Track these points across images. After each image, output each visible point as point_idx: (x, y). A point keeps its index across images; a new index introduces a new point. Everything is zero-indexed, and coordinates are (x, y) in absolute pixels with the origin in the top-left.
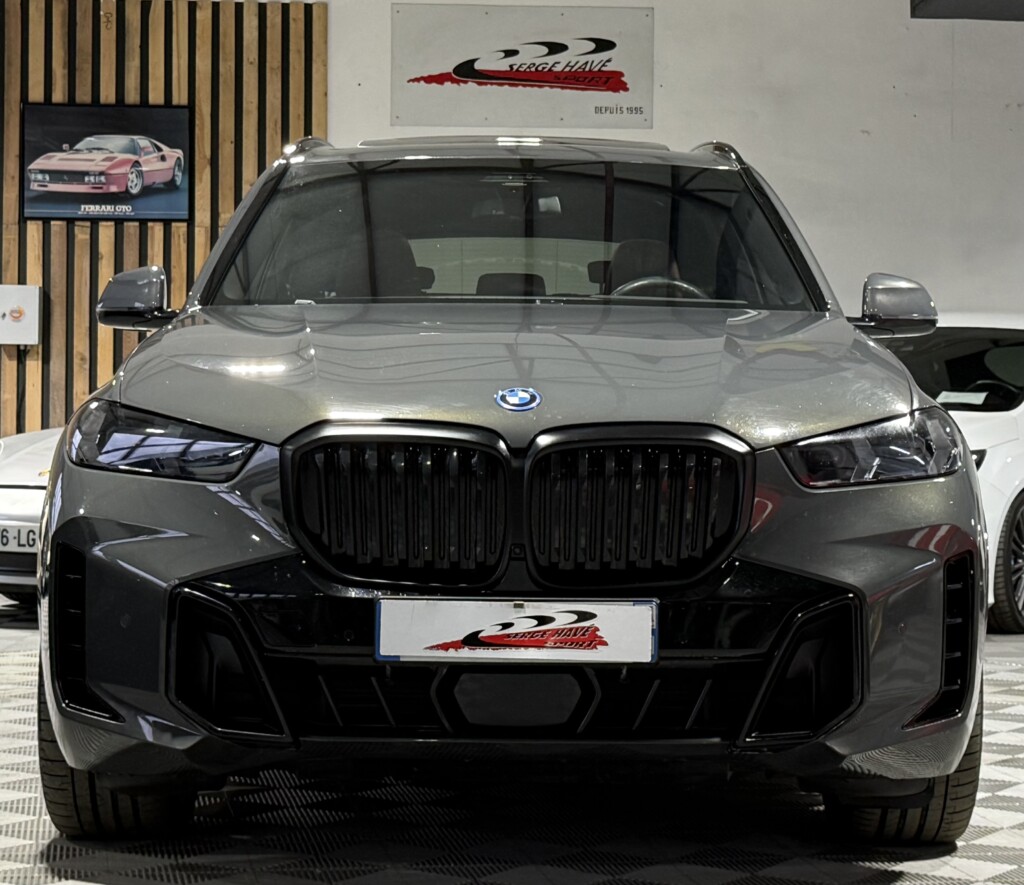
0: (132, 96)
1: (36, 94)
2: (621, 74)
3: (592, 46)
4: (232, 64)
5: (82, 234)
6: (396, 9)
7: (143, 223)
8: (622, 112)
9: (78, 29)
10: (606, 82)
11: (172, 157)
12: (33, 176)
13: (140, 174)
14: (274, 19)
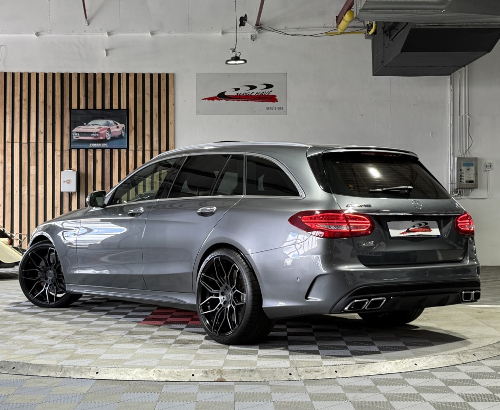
0: (107, 107)
1: (75, 106)
2: (275, 96)
3: (265, 86)
4: (141, 95)
5: (90, 154)
6: (198, 75)
7: (111, 150)
8: (276, 109)
9: (89, 83)
10: (270, 99)
11: (121, 127)
12: (74, 134)
13: (110, 133)
14: (156, 79)
